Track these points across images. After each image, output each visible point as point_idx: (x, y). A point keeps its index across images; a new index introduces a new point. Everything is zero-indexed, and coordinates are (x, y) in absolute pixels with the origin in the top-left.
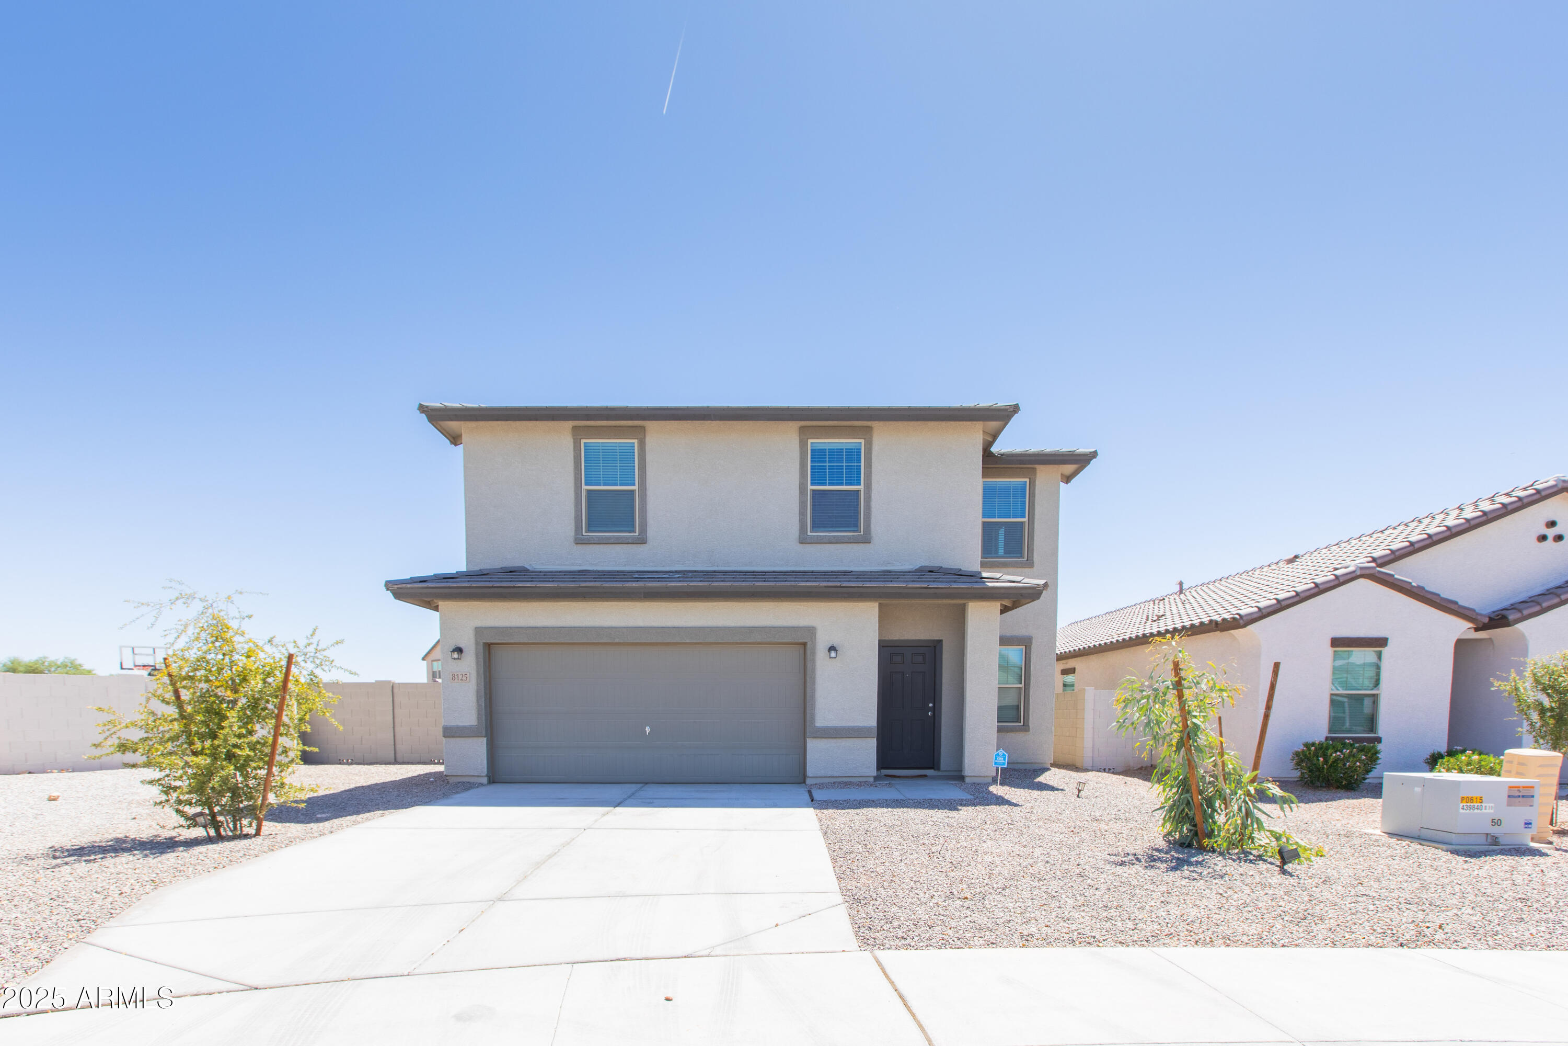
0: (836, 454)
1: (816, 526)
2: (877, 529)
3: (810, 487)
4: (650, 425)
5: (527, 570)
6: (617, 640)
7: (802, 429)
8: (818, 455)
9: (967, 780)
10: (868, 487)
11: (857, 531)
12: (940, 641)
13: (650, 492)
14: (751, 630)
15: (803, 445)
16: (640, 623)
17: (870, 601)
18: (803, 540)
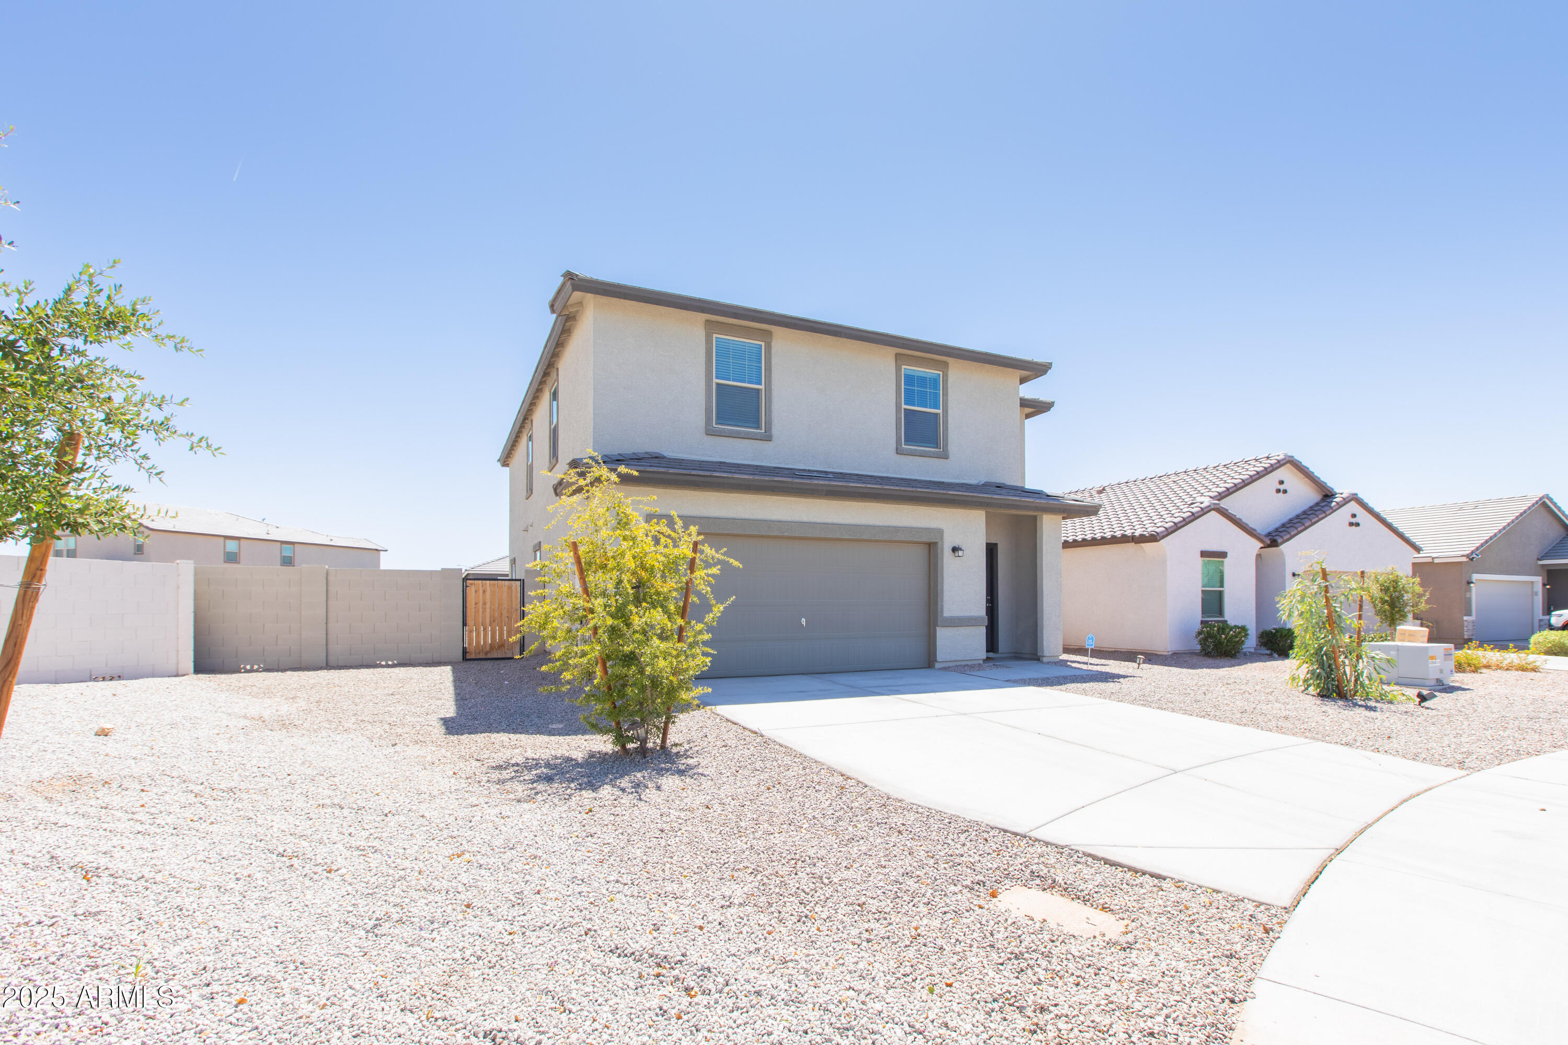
0: (923, 381)
1: (908, 440)
2: (952, 448)
3: (904, 406)
4: (777, 331)
5: (664, 457)
6: (786, 534)
7: (897, 356)
8: (910, 379)
9: (1045, 660)
10: (945, 411)
11: (937, 447)
12: (996, 544)
13: (775, 393)
14: (897, 529)
15: (898, 369)
16: (805, 519)
17: (978, 509)
18: (899, 451)
